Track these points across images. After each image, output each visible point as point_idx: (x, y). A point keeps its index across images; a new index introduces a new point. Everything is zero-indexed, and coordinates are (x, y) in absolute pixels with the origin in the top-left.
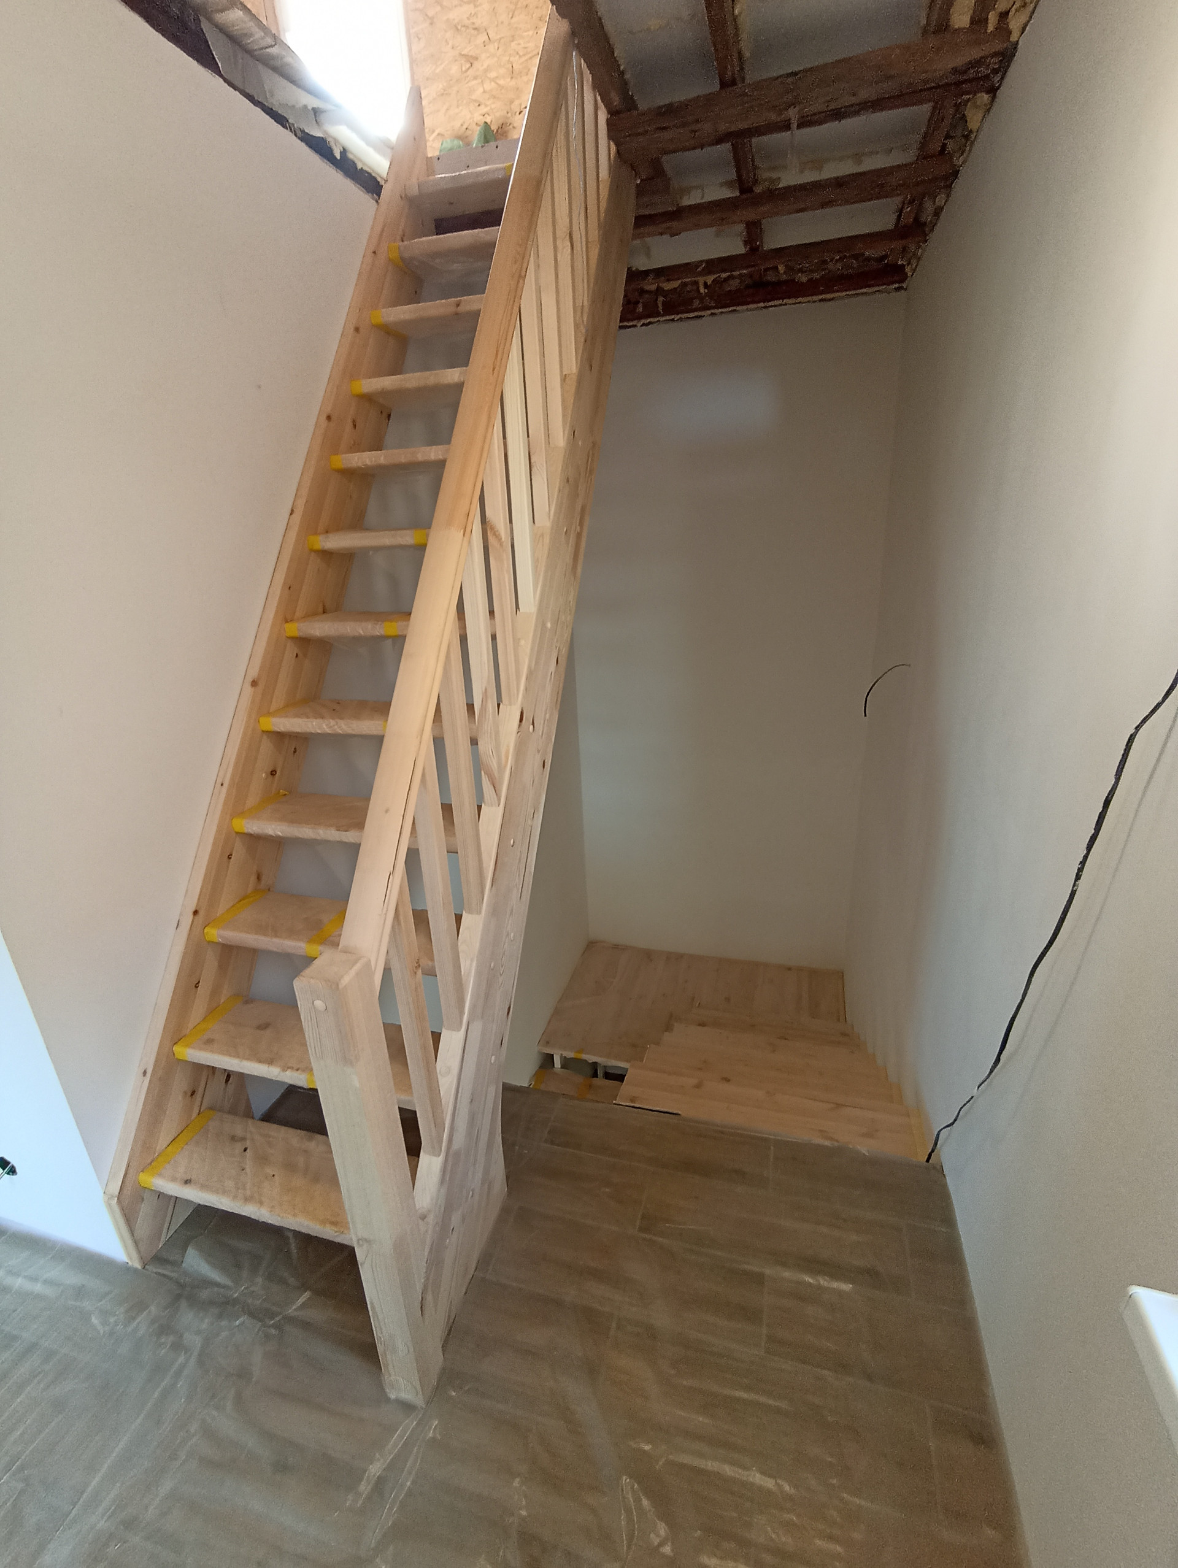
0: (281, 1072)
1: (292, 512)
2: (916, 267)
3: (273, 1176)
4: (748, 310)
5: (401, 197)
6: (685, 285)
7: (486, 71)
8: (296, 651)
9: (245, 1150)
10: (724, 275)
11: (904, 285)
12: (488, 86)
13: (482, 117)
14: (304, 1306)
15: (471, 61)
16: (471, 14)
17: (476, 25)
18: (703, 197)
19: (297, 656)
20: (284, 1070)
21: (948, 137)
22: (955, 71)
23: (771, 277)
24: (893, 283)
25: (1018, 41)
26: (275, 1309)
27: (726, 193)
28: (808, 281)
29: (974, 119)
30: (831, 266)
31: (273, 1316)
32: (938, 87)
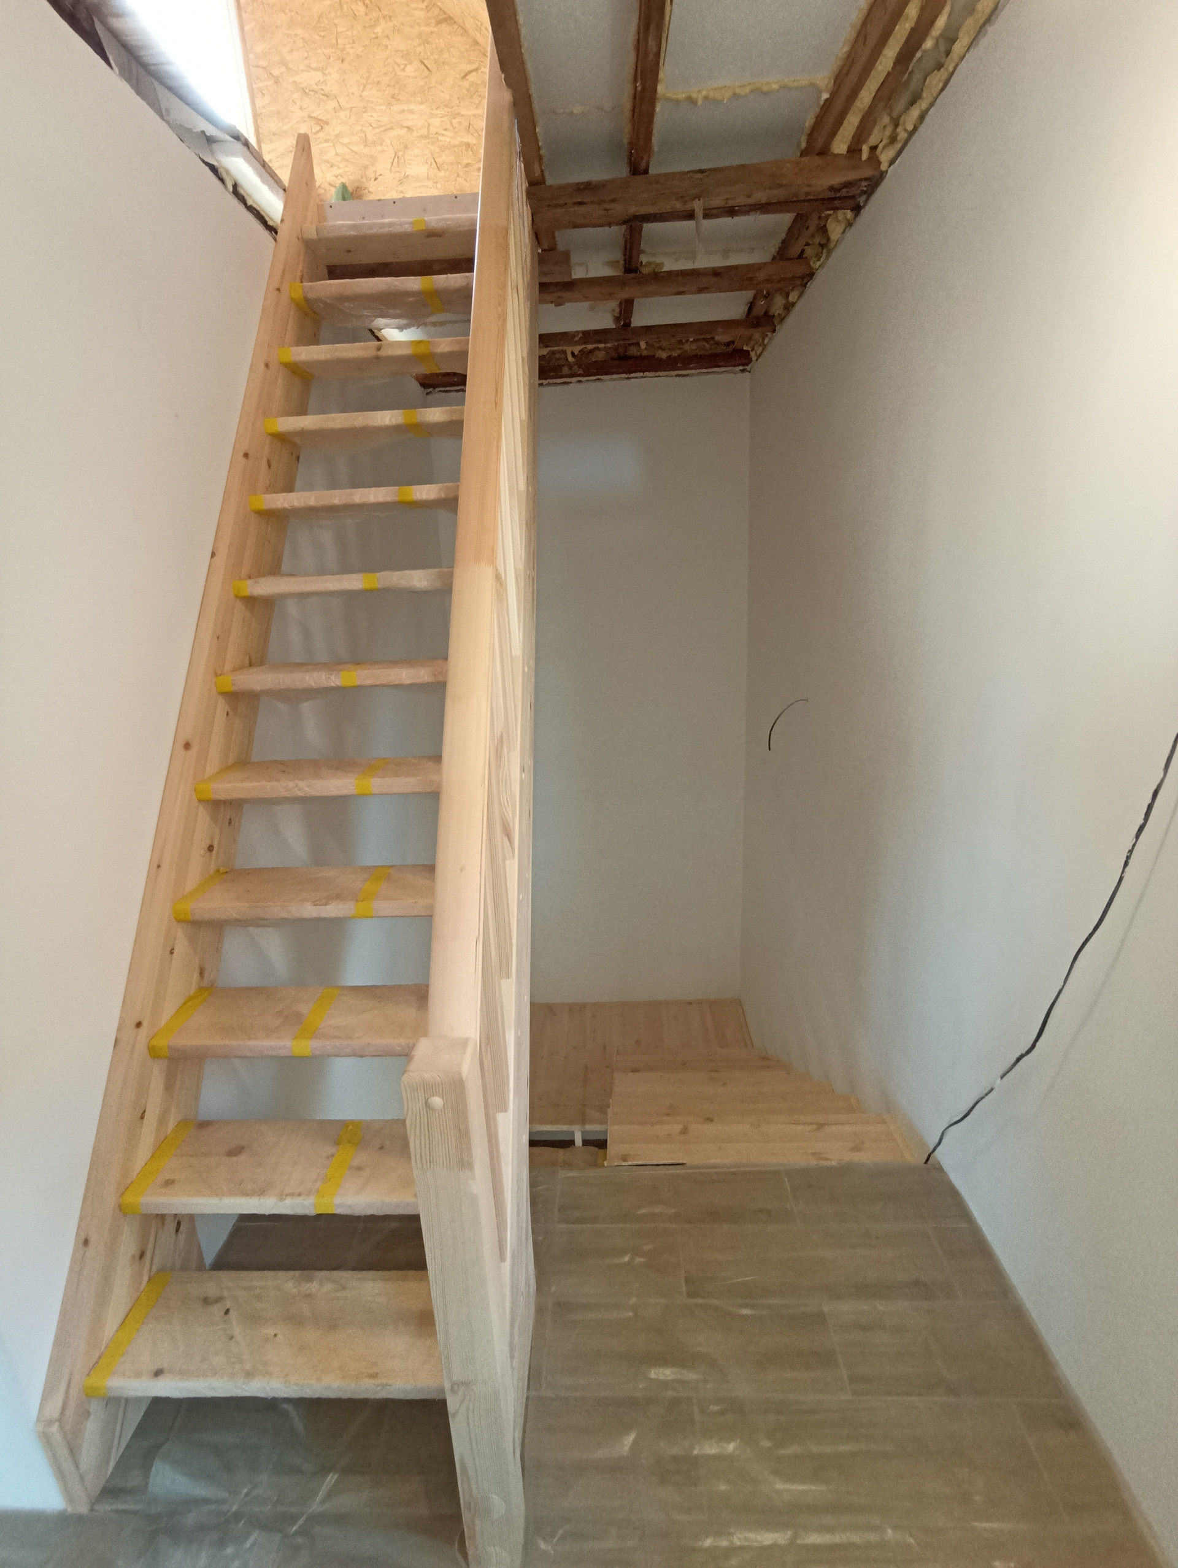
0: (279, 1202)
1: (213, 555)
2: (761, 353)
3: (275, 1335)
4: (611, 380)
5: (298, 239)
6: (554, 353)
7: (337, 136)
8: (227, 708)
9: (227, 1312)
10: (590, 347)
11: (748, 368)
12: (340, 150)
13: (334, 178)
14: (329, 1495)
15: (322, 125)
16: (319, 81)
17: (326, 92)
18: (587, 274)
19: (228, 714)
20: (281, 1200)
21: (807, 244)
22: (832, 188)
23: (633, 351)
24: (738, 365)
25: (887, 171)
26: (294, 1510)
27: (608, 272)
28: (667, 358)
29: (835, 230)
30: (687, 347)
31: (294, 1519)
32: (817, 200)
